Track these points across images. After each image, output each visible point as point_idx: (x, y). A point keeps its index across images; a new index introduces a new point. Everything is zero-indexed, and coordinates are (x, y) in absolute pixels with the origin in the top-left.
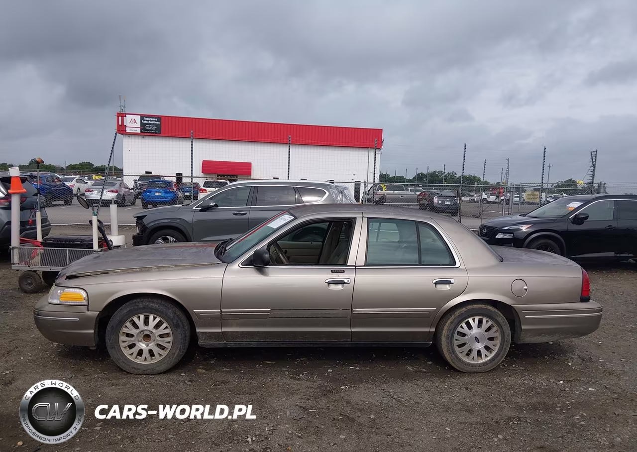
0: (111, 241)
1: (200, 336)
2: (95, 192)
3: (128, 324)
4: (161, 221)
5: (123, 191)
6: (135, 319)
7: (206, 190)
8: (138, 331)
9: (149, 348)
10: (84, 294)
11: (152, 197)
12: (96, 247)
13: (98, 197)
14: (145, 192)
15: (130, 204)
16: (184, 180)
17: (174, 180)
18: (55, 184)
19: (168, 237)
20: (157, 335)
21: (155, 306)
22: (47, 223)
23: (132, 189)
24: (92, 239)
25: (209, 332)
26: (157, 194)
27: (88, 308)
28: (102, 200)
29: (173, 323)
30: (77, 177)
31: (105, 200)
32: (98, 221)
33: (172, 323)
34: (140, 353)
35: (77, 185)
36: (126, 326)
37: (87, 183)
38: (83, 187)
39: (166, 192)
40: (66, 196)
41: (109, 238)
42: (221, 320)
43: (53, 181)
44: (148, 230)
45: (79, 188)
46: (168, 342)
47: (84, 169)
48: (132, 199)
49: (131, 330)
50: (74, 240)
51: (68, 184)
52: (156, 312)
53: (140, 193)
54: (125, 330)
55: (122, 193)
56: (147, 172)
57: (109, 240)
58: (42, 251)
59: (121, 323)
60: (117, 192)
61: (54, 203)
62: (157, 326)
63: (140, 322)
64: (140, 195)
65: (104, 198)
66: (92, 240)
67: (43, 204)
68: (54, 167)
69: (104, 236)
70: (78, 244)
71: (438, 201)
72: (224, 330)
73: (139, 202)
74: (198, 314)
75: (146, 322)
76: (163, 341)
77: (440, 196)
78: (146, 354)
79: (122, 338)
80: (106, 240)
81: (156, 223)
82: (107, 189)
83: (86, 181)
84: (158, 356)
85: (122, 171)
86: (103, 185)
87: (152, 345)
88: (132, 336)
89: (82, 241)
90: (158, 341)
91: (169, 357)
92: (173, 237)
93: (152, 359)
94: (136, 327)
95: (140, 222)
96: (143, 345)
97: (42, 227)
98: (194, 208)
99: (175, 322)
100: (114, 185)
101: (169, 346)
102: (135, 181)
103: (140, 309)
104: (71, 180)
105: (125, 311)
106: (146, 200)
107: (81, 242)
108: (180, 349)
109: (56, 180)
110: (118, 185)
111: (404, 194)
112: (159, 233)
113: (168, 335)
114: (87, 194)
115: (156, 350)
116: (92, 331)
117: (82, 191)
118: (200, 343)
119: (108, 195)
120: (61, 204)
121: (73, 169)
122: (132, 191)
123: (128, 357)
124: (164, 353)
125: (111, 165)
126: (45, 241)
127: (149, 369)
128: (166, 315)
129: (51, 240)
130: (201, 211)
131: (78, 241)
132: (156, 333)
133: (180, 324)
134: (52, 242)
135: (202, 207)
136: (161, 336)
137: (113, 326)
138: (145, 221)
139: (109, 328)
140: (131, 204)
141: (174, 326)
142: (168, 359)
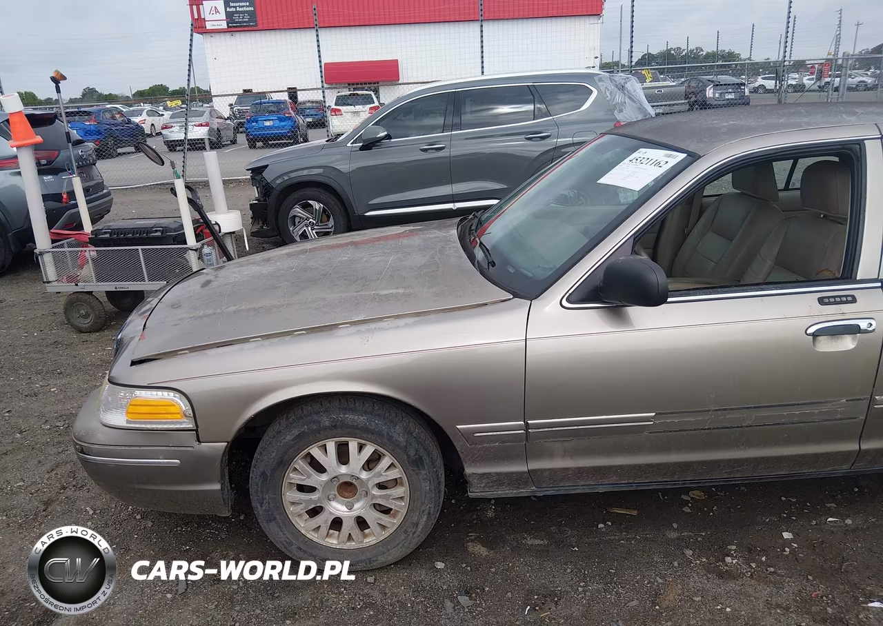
0: (217, 224)
1: (474, 481)
2: (176, 129)
3: (300, 463)
4: (293, 175)
5: (216, 123)
6: (316, 452)
7: (339, 110)
8: (324, 478)
9: (355, 513)
10: (183, 405)
11: (259, 128)
12: (191, 240)
13: (181, 136)
14: (249, 121)
15: (229, 142)
16: (301, 97)
17: (285, 97)
18: (116, 121)
19: (310, 202)
20: (370, 485)
21: (360, 419)
22: (105, 191)
23: (228, 118)
24: (182, 225)
25: (498, 474)
26: (267, 124)
27: (198, 435)
28: (188, 140)
29: (408, 456)
30: (147, 107)
31: (191, 140)
32: (187, 187)
33: (405, 457)
34: (337, 523)
35: (150, 120)
36: (295, 469)
37: (163, 115)
38: (159, 122)
39: (280, 120)
40: (136, 139)
41: (213, 217)
42: (527, 444)
43: (113, 118)
44: (274, 192)
45: (153, 125)
46: (398, 498)
47: (156, 95)
48: (231, 133)
49: (309, 476)
50: (148, 230)
51: (136, 120)
52: (364, 433)
53: (241, 125)
54: (295, 478)
55: (215, 127)
56: (245, 91)
57: (213, 223)
58: (94, 254)
59: (284, 463)
60: (207, 125)
61: (119, 150)
62: (370, 464)
63: (328, 458)
64: (241, 127)
65: (191, 136)
66: (182, 227)
67: (92, 157)
68: (116, 96)
69: (203, 216)
70: (157, 238)
71: (714, 93)
72: (535, 465)
73: (242, 138)
74: (468, 435)
75: (343, 457)
76: (386, 497)
77: (717, 85)
78: (349, 526)
79: (291, 495)
80: (207, 223)
81: (286, 178)
82: (194, 121)
83: (161, 113)
84: (378, 529)
85: (209, 92)
86: (185, 116)
87: (360, 508)
88: (312, 489)
89: (165, 230)
90: (374, 497)
91: (406, 532)
92: (319, 202)
93: (365, 536)
94: (320, 469)
95: (258, 178)
96: (338, 508)
97: (88, 202)
98: (349, 145)
99: (412, 453)
100: (201, 114)
101: (401, 507)
102: (231, 105)
103: (325, 428)
104: (139, 113)
105: (289, 438)
106: (251, 135)
107: (162, 232)
108: (429, 513)
109: (117, 116)
110: (207, 115)
111: (663, 87)
112: (296, 195)
113: (396, 482)
114: (164, 132)
115: (372, 517)
116: (217, 487)
117: (158, 129)
118: (474, 492)
119: (198, 133)
120: (129, 151)
121: (142, 96)
122: (228, 122)
123: (308, 536)
124: (393, 523)
125: (192, 85)
126: (96, 235)
127: (361, 561)
128: (390, 438)
129: (106, 233)
130: (362, 148)
131: (156, 231)
132: (368, 480)
133: (425, 457)
134: (108, 236)
135: (364, 141)
136: (381, 486)
137: (263, 473)
138: (268, 175)
139: (255, 475)
140: (231, 141)
141: (413, 464)
142: (403, 537)
